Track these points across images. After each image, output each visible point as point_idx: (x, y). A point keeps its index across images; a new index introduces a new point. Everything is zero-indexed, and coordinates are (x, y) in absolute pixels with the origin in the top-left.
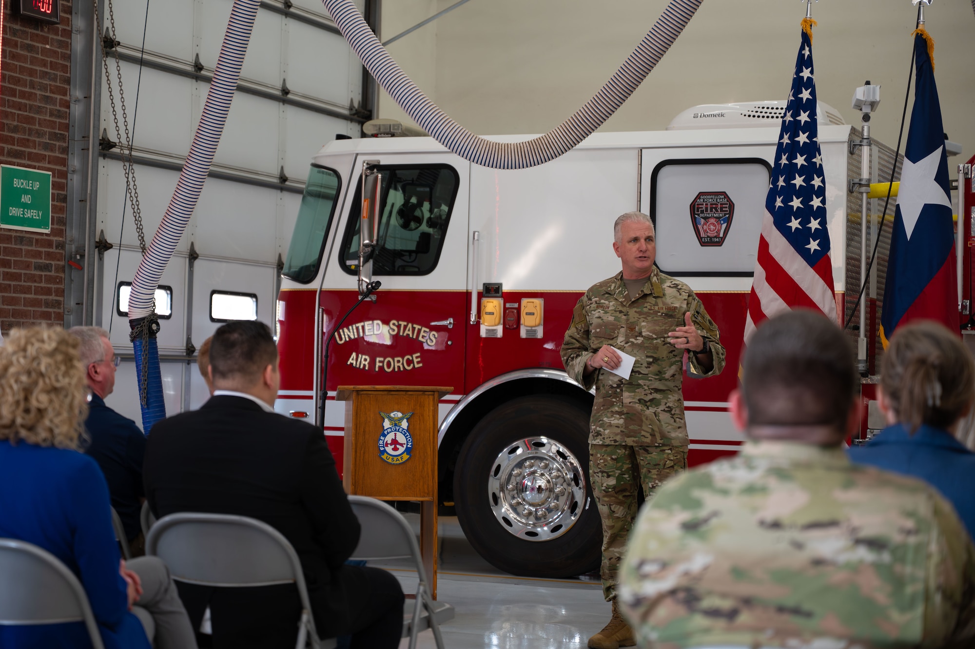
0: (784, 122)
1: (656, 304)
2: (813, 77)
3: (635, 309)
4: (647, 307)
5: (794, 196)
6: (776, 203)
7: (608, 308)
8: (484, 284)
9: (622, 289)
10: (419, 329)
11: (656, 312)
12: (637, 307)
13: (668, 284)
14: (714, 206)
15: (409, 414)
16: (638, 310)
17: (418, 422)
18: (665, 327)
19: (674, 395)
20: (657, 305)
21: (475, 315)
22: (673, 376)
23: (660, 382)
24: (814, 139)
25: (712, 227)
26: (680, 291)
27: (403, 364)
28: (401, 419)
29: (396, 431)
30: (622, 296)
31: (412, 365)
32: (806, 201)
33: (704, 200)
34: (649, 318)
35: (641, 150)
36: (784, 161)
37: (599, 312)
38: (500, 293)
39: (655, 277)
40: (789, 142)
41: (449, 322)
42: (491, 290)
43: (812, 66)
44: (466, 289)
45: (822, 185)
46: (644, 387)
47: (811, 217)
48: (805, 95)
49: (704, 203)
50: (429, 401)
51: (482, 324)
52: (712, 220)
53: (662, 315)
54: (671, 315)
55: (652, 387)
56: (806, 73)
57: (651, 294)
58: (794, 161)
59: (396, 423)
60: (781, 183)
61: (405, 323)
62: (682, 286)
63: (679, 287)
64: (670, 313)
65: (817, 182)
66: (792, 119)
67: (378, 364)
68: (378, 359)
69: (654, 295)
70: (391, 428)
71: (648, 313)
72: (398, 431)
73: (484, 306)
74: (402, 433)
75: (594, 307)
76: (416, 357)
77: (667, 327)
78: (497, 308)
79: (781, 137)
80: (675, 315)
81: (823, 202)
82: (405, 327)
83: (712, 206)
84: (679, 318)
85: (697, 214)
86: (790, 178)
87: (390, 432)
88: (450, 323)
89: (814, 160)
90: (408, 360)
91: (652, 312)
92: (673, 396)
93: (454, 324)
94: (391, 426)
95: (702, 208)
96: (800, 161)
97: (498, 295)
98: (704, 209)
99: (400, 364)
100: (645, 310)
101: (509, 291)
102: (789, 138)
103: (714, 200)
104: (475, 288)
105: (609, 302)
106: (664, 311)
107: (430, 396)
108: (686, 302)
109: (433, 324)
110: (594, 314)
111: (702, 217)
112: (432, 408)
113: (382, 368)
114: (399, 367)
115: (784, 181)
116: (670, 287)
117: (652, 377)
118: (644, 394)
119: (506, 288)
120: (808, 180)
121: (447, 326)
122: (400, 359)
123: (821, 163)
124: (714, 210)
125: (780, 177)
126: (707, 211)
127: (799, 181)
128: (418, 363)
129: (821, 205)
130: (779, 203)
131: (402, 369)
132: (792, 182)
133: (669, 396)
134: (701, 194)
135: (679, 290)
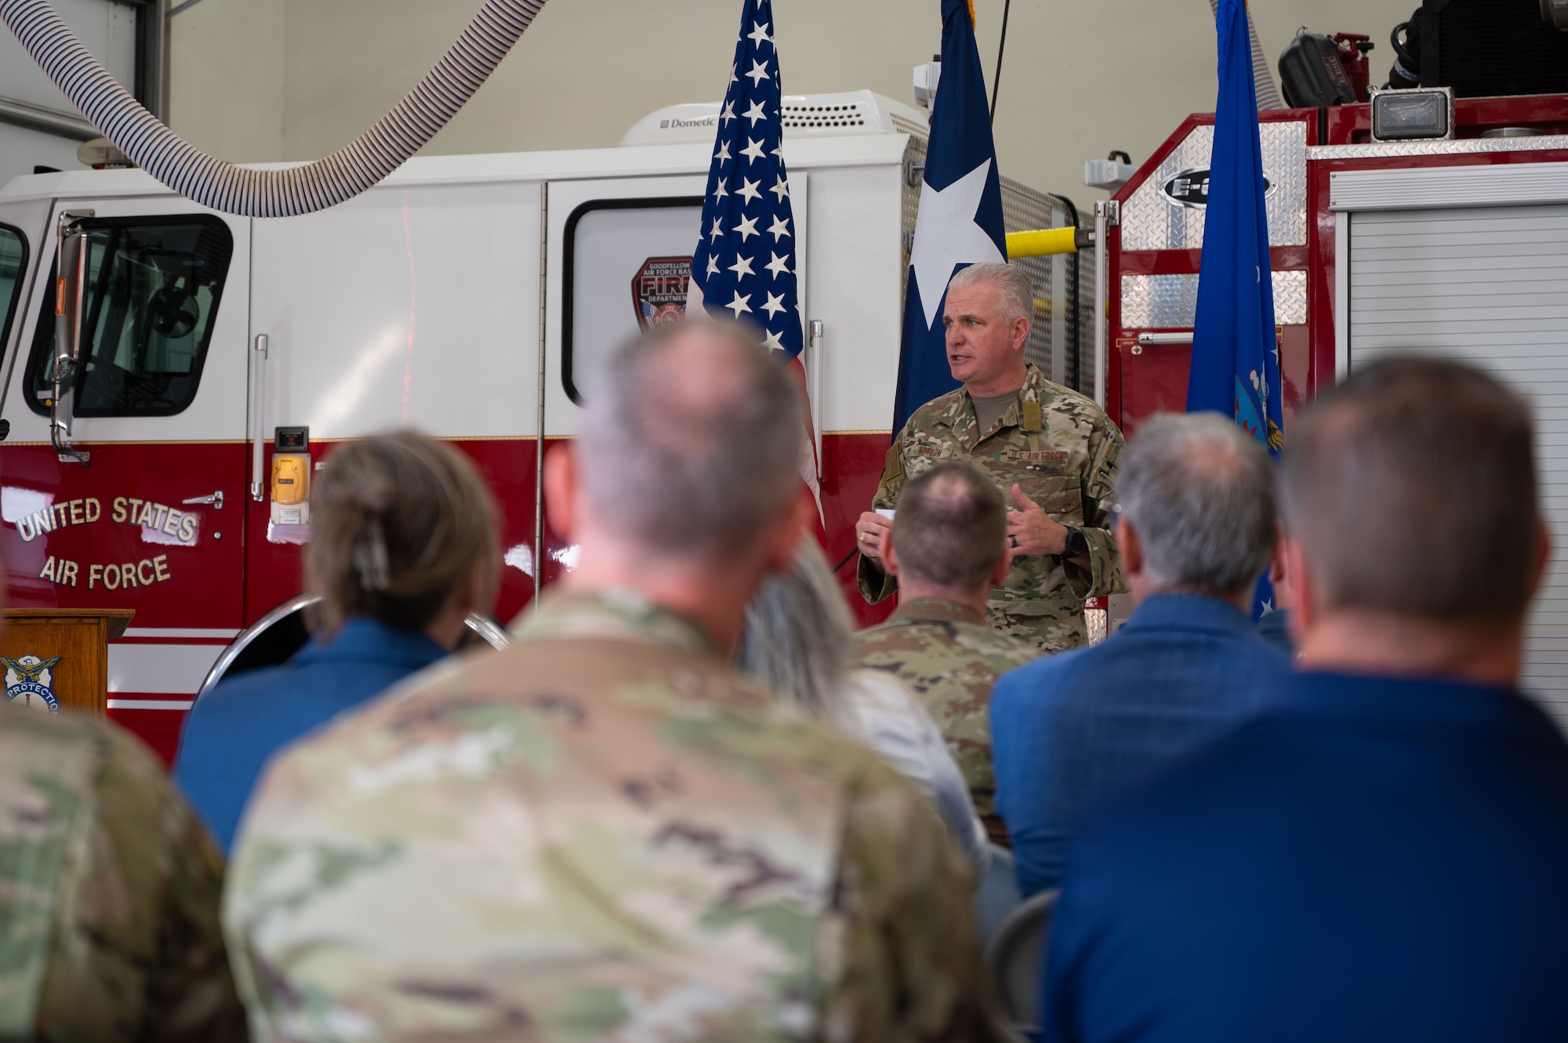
0: (722, 121)
1: (1027, 448)
2: (773, 41)
3: (984, 458)
4: (1006, 454)
5: (738, 254)
6: (708, 266)
7: (939, 454)
8: (277, 429)
9: (966, 416)
10: (164, 511)
11: (1023, 465)
12: (989, 454)
13: (1056, 404)
14: (673, 282)
15: (53, 660)
16: (989, 460)
17: (71, 674)
18: (1040, 494)
19: (1061, 625)
20: (1028, 450)
21: (260, 485)
22: (1058, 588)
23: (1028, 602)
24: (774, 152)
25: (669, 319)
26: (1077, 418)
27: (136, 575)
28: (37, 670)
29: (28, 690)
30: (964, 430)
31: (152, 576)
32: (760, 263)
33: (655, 271)
34: (1008, 476)
35: (547, 184)
36: (721, 192)
37: (923, 461)
38: (305, 445)
39: (1032, 390)
40: (730, 157)
41: (216, 498)
42: (290, 439)
43: (769, 19)
44: (245, 438)
45: (789, 235)
46: (994, 612)
47: (769, 292)
48: (758, 72)
49: (656, 278)
50: (90, 636)
51: (273, 501)
52: (670, 307)
53: (1034, 469)
54: (1054, 469)
55: (1014, 612)
56: (759, 34)
57: (1016, 427)
58: (739, 192)
59: (29, 677)
60: (716, 232)
61: (140, 502)
62: (1083, 409)
63: (1076, 411)
64: (1051, 466)
65: (778, 228)
66: (734, 117)
67: (93, 577)
68: (93, 567)
69: (1021, 429)
70: (18, 685)
71: (1008, 465)
72: (33, 691)
73: (277, 468)
74: (40, 694)
75: (915, 451)
76: (159, 562)
77: (1043, 493)
78: (300, 472)
79: (717, 149)
80: (1063, 468)
81: (791, 264)
82: (140, 509)
83: (669, 282)
84: (1072, 475)
85: (643, 297)
86: (731, 221)
87: (18, 693)
88: (217, 500)
89: (773, 189)
90: (145, 568)
91: (1015, 463)
92: (1060, 628)
93: (225, 502)
94: (19, 682)
95: (652, 286)
96: (749, 190)
97: (301, 448)
98: (656, 287)
99: (131, 576)
100: (1004, 459)
101: (320, 441)
102: (730, 151)
103: (672, 272)
104: (262, 435)
105: (943, 441)
106: (1040, 461)
107: (93, 626)
108: (1085, 442)
109: (186, 502)
110: (914, 465)
111: (653, 303)
112: (95, 648)
113: (99, 583)
114: (129, 581)
115: (721, 227)
116: (1059, 410)
117: (1011, 593)
118: (996, 627)
119: (315, 436)
120: (764, 225)
121: (213, 504)
122: (131, 566)
123: (787, 194)
124: (672, 288)
125: (715, 220)
126: (660, 290)
127: (747, 228)
128: (163, 572)
129: (786, 270)
130: (712, 268)
131: (135, 585)
132: (734, 229)
133: (1050, 629)
134: (651, 261)
135: (1074, 418)
